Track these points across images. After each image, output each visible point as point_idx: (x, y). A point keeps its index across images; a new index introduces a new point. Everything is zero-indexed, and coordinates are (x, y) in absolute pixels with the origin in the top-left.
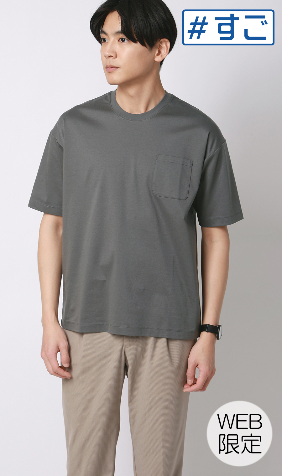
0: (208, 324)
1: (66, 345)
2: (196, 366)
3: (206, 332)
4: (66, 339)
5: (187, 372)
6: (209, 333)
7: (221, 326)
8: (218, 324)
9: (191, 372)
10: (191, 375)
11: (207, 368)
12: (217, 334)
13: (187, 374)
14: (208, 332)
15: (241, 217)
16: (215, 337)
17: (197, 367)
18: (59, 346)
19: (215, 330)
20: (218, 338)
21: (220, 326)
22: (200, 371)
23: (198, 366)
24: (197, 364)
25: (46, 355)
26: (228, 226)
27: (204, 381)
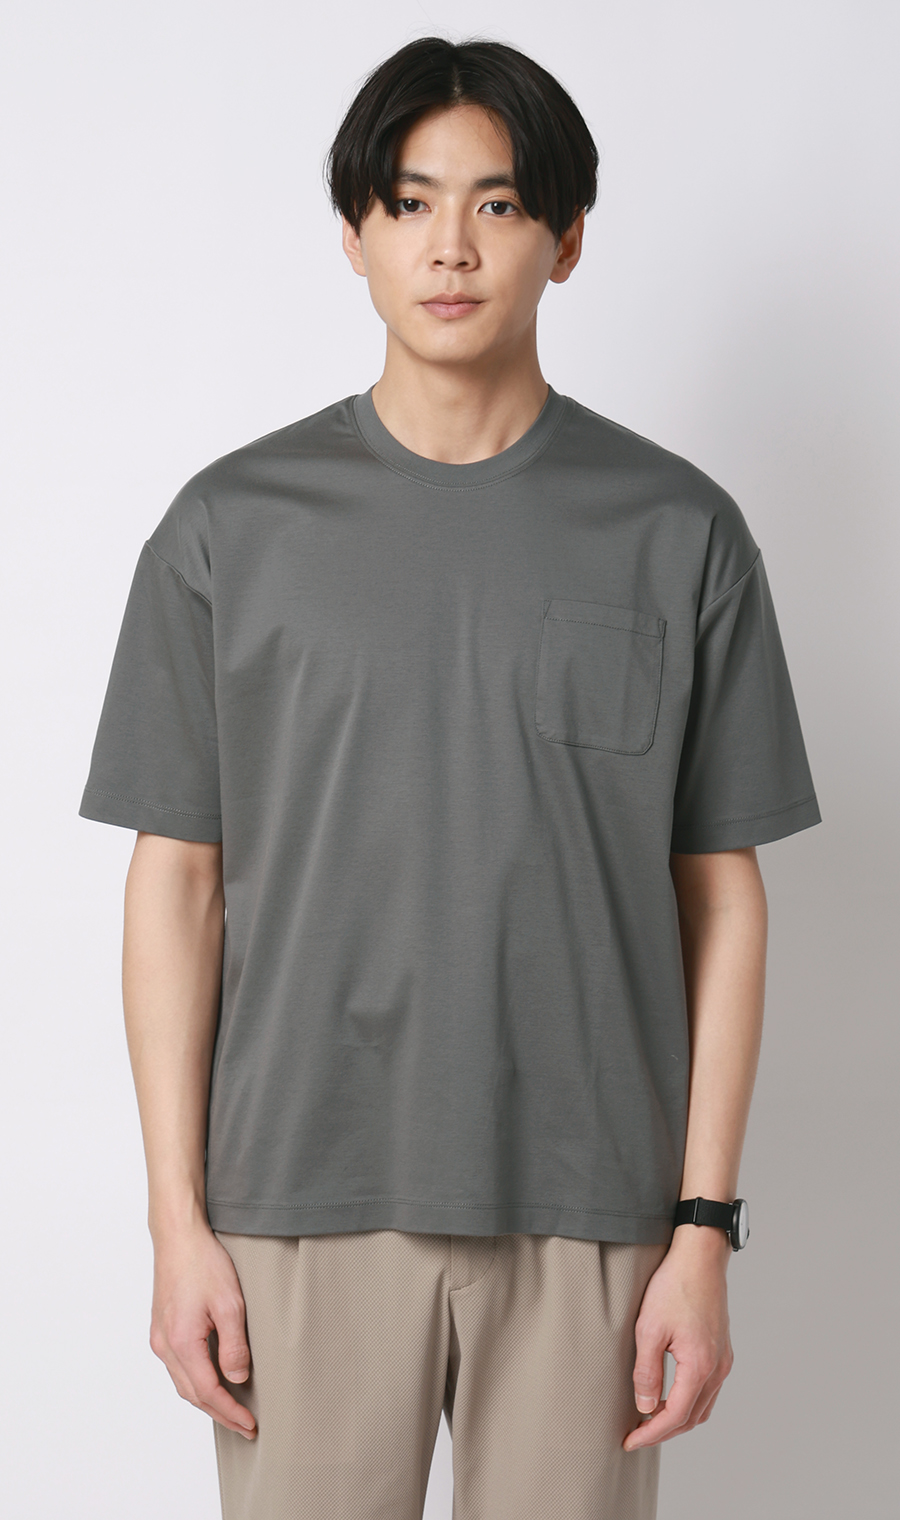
0: (699, 1198)
1: (236, 1307)
2: (666, 1345)
3: (692, 1226)
4: (235, 1285)
5: (636, 1371)
6: (704, 1230)
7: (743, 1205)
8: (734, 1196)
9: (651, 1368)
10: (651, 1381)
11: (702, 1352)
12: (732, 1229)
13: (637, 1378)
14: (698, 1225)
15: (814, 818)
16: (724, 1242)
17: (667, 1349)
18: (212, 1311)
19: (722, 1217)
20: (736, 1245)
21: (738, 1203)
22: (678, 1363)
23: (671, 1347)
24: (667, 1339)
25: (167, 1341)
26: (759, 849)
27: (694, 1396)
